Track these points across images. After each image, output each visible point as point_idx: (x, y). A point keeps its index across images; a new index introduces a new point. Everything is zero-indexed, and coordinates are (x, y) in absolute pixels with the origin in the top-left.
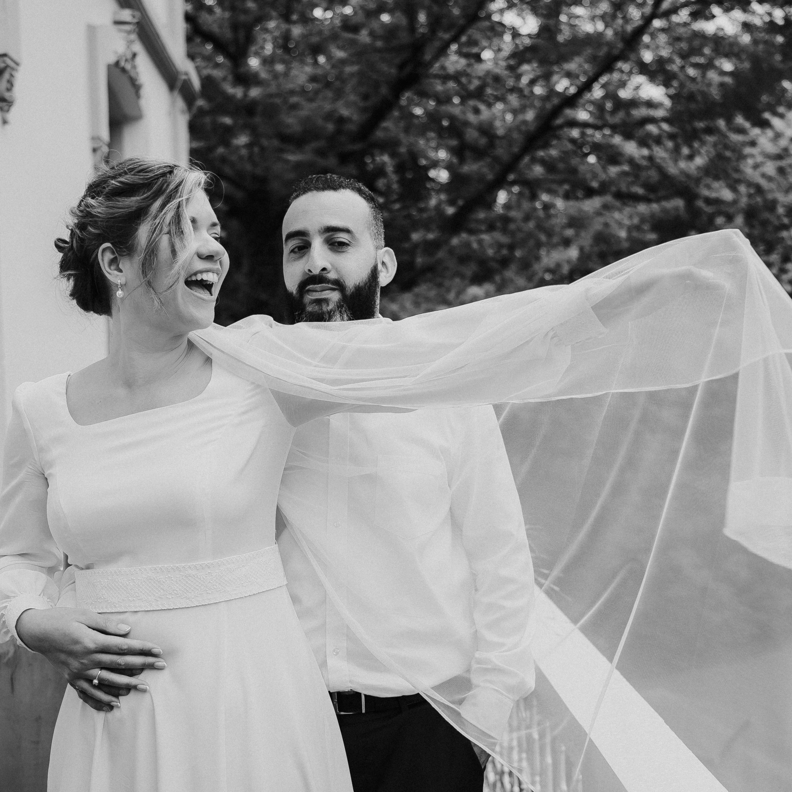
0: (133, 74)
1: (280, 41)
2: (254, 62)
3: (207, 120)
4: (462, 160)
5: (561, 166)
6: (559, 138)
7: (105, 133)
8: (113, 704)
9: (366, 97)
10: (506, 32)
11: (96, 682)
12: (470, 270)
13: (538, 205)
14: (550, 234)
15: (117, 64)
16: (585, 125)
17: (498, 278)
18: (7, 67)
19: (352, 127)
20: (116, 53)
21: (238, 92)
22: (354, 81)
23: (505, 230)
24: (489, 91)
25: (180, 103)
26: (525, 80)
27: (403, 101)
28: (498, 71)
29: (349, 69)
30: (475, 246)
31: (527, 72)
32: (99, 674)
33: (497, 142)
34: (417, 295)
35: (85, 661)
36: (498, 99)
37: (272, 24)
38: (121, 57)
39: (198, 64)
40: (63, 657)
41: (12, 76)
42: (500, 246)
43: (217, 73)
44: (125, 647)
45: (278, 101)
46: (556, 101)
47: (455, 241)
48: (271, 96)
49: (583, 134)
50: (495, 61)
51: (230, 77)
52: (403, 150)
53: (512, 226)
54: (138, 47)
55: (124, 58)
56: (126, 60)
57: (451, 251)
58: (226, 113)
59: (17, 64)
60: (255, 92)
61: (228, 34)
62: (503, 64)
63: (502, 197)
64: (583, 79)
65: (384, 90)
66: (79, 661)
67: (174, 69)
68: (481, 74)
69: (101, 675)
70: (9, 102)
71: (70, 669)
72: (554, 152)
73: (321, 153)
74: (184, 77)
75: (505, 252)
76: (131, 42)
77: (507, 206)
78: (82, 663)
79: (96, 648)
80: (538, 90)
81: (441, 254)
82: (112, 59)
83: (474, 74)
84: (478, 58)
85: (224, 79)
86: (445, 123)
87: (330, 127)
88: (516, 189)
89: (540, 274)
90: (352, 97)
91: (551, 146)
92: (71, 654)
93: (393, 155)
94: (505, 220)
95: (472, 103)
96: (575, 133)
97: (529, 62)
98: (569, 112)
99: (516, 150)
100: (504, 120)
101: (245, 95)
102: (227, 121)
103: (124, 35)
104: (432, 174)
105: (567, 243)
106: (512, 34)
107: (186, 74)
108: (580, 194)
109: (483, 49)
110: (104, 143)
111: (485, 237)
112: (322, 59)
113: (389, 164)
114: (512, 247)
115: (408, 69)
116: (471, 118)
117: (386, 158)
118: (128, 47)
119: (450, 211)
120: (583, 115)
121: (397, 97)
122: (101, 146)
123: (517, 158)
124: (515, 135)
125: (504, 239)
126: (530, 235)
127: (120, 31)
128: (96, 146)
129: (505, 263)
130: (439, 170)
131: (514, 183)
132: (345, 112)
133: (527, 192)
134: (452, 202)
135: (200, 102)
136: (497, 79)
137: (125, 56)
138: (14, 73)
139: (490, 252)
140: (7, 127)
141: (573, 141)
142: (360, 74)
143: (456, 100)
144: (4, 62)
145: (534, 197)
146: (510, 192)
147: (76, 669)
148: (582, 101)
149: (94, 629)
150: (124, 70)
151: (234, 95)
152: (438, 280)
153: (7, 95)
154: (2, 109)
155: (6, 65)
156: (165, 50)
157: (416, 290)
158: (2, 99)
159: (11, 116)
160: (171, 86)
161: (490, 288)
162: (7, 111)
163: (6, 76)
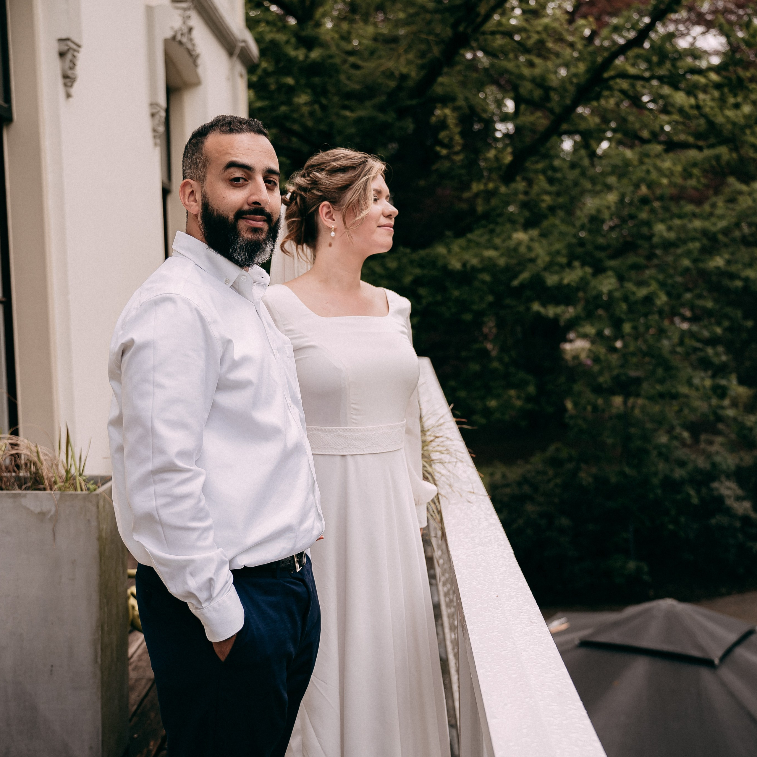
0: (190, 46)
3: (272, 80)
6: (610, 88)
7: (162, 101)
9: (422, 55)
14: (594, 182)
15: (174, 38)
16: (635, 77)
17: (543, 224)
19: (410, 83)
20: (172, 28)
21: (300, 54)
25: (240, 68)
28: (556, 25)
31: (583, 26)
33: (552, 93)
34: (469, 241)
38: (176, 32)
41: (74, 56)
43: (281, 37)
45: (337, 61)
46: (606, 54)
49: (633, 85)
51: (293, 40)
52: (461, 103)
54: (196, 21)
55: (180, 32)
56: (182, 34)
58: (289, 73)
59: (79, 46)
60: (315, 54)
63: (567, 144)
65: (435, 51)
67: (232, 38)
68: (540, 28)
70: (72, 79)
73: (382, 108)
74: (243, 44)
76: (188, 17)
81: (494, 201)
82: (169, 34)
83: (532, 29)
85: (287, 42)
87: (393, 84)
91: (603, 97)
93: (454, 108)
95: (527, 57)
96: (626, 84)
97: (584, 16)
99: (568, 101)
101: (307, 57)
102: (290, 81)
103: (180, 12)
105: (609, 189)
107: (244, 41)
110: (162, 108)
113: (451, 117)
116: (526, 71)
117: (447, 111)
118: (184, 23)
119: (508, 159)
122: (159, 111)
123: (570, 109)
124: (568, 87)
126: (575, 183)
127: (177, 8)
128: (154, 111)
137: (181, 29)
138: (76, 54)
140: (71, 100)
144: (67, 45)
146: (574, 140)
150: (180, 43)
151: (296, 57)
152: (491, 226)
153: (70, 73)
154: (65, 85)
155: (69, 48)
156: (223, 21)
157: (469, 236)
158: (65, 77)
159: (75, 90)
160: (231, 53)
161: (534, 233)
162: (71, 86)
163: (69, 56)
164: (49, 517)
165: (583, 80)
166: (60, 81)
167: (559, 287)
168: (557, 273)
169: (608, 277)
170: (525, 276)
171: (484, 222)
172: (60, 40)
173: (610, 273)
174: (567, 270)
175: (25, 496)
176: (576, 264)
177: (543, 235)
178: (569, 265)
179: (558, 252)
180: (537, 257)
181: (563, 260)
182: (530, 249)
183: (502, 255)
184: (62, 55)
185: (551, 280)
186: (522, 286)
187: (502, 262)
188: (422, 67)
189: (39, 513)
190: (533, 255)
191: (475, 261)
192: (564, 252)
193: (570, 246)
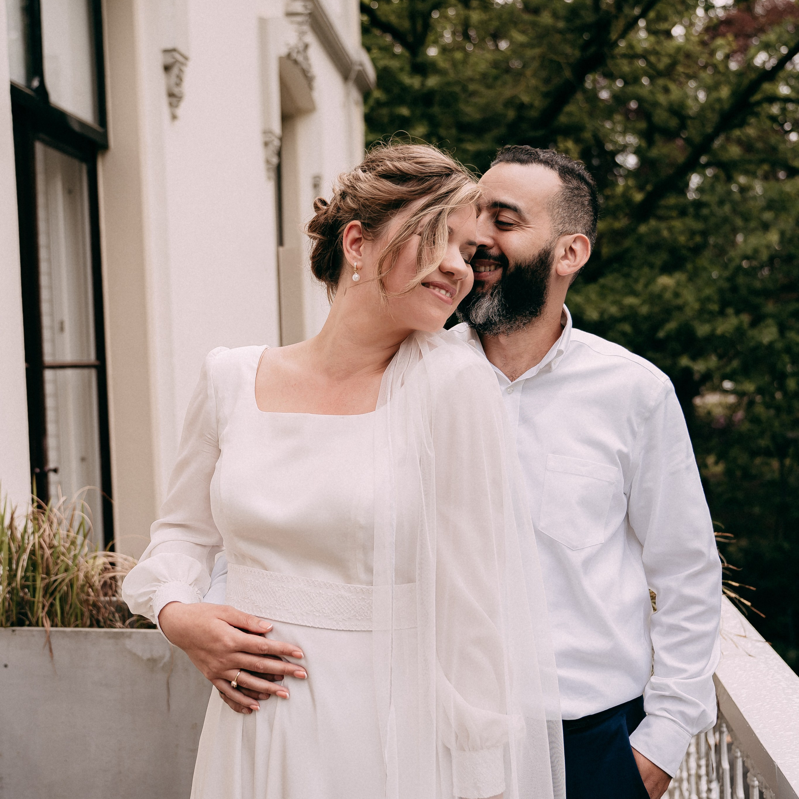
0: (305, 66)
1: (460, 28)
2: (432, 52)
3: (384, 111)
4: (650, 142)
5: (759, 145)
6: (757, 115)
7: (276, 126)
8: (252, 707)
9: (547, 81)
10: (699, 6)
11: (234, 683)
12: (660, 258)
13: (734, 188)
14: (746, 218)
15: (289, 56)
16: (786, 100)
17: (689, 266)
18: (177, 61)
19: (533, 114)
20: (288, 45)
21: (414, 82)
22: (535, 64)
23: (697, 217)
24: (680, 69)
25: (356, 95)
26: (719, 56)
27: (588, 85)
28: (689, 47)
29: (530, 53)
30: (665, 233)
31: (721, 47)
32: (238, 675)
33: (689, 122)
34: (603, 287)
35: (224, 660)
36: (690, 77)
37: (451, 12)
38: (293, 49)
39: (375, 56)
40: (203, 654)
41: (181, 70)
42: (693, 233)
43: (394, 64)
44: (266, 647)
45: (457, 89)
46: (753, 76)
47: (643, 229)
48: (448, 84)
49: (784, 110)
50: (687, 36)
51: (407, 68)
52: (587, 135)
53: (705, 211)
54: (310, 38)
55: (296, 50)
56: (298, 52)
57: (639, 240)
58: (403, 103)
59: (186, 58)
60: (432, 81)
61: (406, 24)
62: (695, 39)
63: (695, 180)
64: (784, 50)
65: (567, 73)
66: (219, 660)
67: (348, 60)
68: (672, 51)
69: (240, 676)
70: (179, 97)
71: (209, 669)
72: (751, 131)
74: (357, 68)
75: (698, 239)
76: (302, 34)
77: (700, 190)
78: (221, 662)
79: (236, 647)
80: (733, 66)
81: (628, 243)
82: (283, 51)
83: (663, 53)
84: (668, 34)
85: (402, 69)
86: (633, 105)
87: (511, 114)
88: (709, 172)
89: (737, 261)
90: (533, 82)
91: (749, 124)
92: (210, 652)
93: (577, 141)
94: (698, 205)
95: (661, 82)
96: (775, 109)
97: (724, 35)
98: (767, 87)
99: (709, 130)
100: (696, 99)
101: (423, 84)
102: (405, 111)
103: (295, 26)
104: (619, 159)
105: (766, 227)
106: (704, 7)
107: (361, 64)
108: (782, 175)
109: (674, 25)
110: (276, 137)
111: (677, 224)
112: (503, 45)
113: (573, 151)
114: (704, 234)
115: (592, 50)
116: (662, 99)
118: (300, 39)
119: (638, 197)
120: (784, 90)
121: (582, 80)
122: (273, 140)
123: (710, 138)
124: (709, 114)
125: (698, 226)
126: (725, 220)
127: (292, 22)
128: (267, 139)
129: (697, 250)
130: (627, 156)
131: (707, 165)
132: (526, 99)
133: (722, 175)
134: (641, 188)
135: (377, 94)
136: (688, 56)
137: (296, 47)
138: (184, 68)
139: (682, 239)
140: (177, 123)
141: (773, 119)
142: (542, 57)
143: (645, 81)
144: (174, 58)
145: (730, 179)
146: (704, 175)
147: (215, 668)
148: (782, 74)
149: (235, 627)
150: (296, 62)
151: (411, 87)
152: (625, 270)
153: (176, 90)
154: (171, 105)
155: (175, 60)
156: (339, 40)
157: (602, 281)
158: (171, 95)
159: (180, 111)
160: (346, 77)
161: (680, 276)
162: (177, 106)
163: (175, 71)
164: (161, 665)
165: (726, 106)
166: (164, 100)
167: (711, 338)
168: (709, 321)
169: (767, 326)
170: (671, 326)
171: (616, 265)
172: (166, 51)
173: (770, 321)
174: (720, 319)
175: (130, 636)
176: (730, 311)
177: (691, 279)
178: (722, 313)
179: (708, 299)
180: (686, 304)
181: (715, 307)
182: (677, 295)
183: (644, 302)
184: (167, 68)
185: (702, 330)
186: (668, 337)
187: (644, 310)
188: (546, 95)
189: (149, 660)
190: (680, 301)
191: (613, 310)
192: (716, 297)
193: (721, 291)
